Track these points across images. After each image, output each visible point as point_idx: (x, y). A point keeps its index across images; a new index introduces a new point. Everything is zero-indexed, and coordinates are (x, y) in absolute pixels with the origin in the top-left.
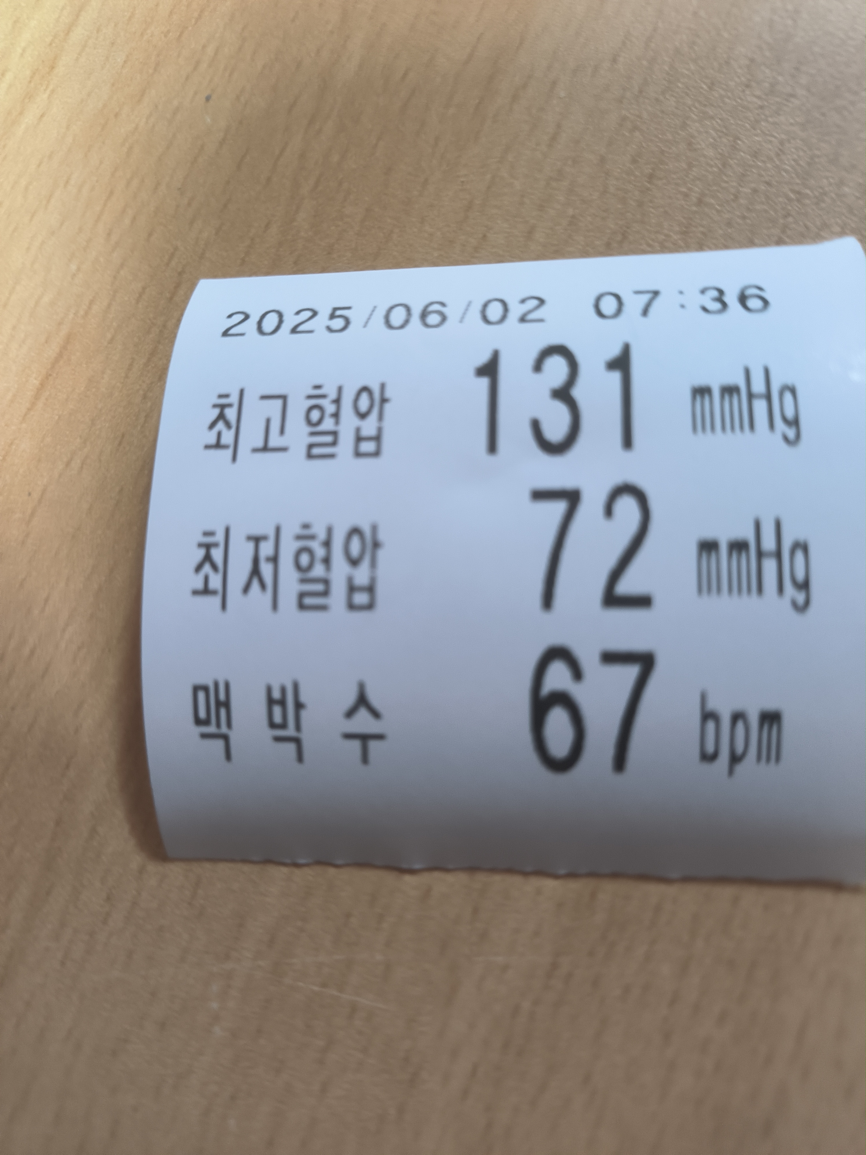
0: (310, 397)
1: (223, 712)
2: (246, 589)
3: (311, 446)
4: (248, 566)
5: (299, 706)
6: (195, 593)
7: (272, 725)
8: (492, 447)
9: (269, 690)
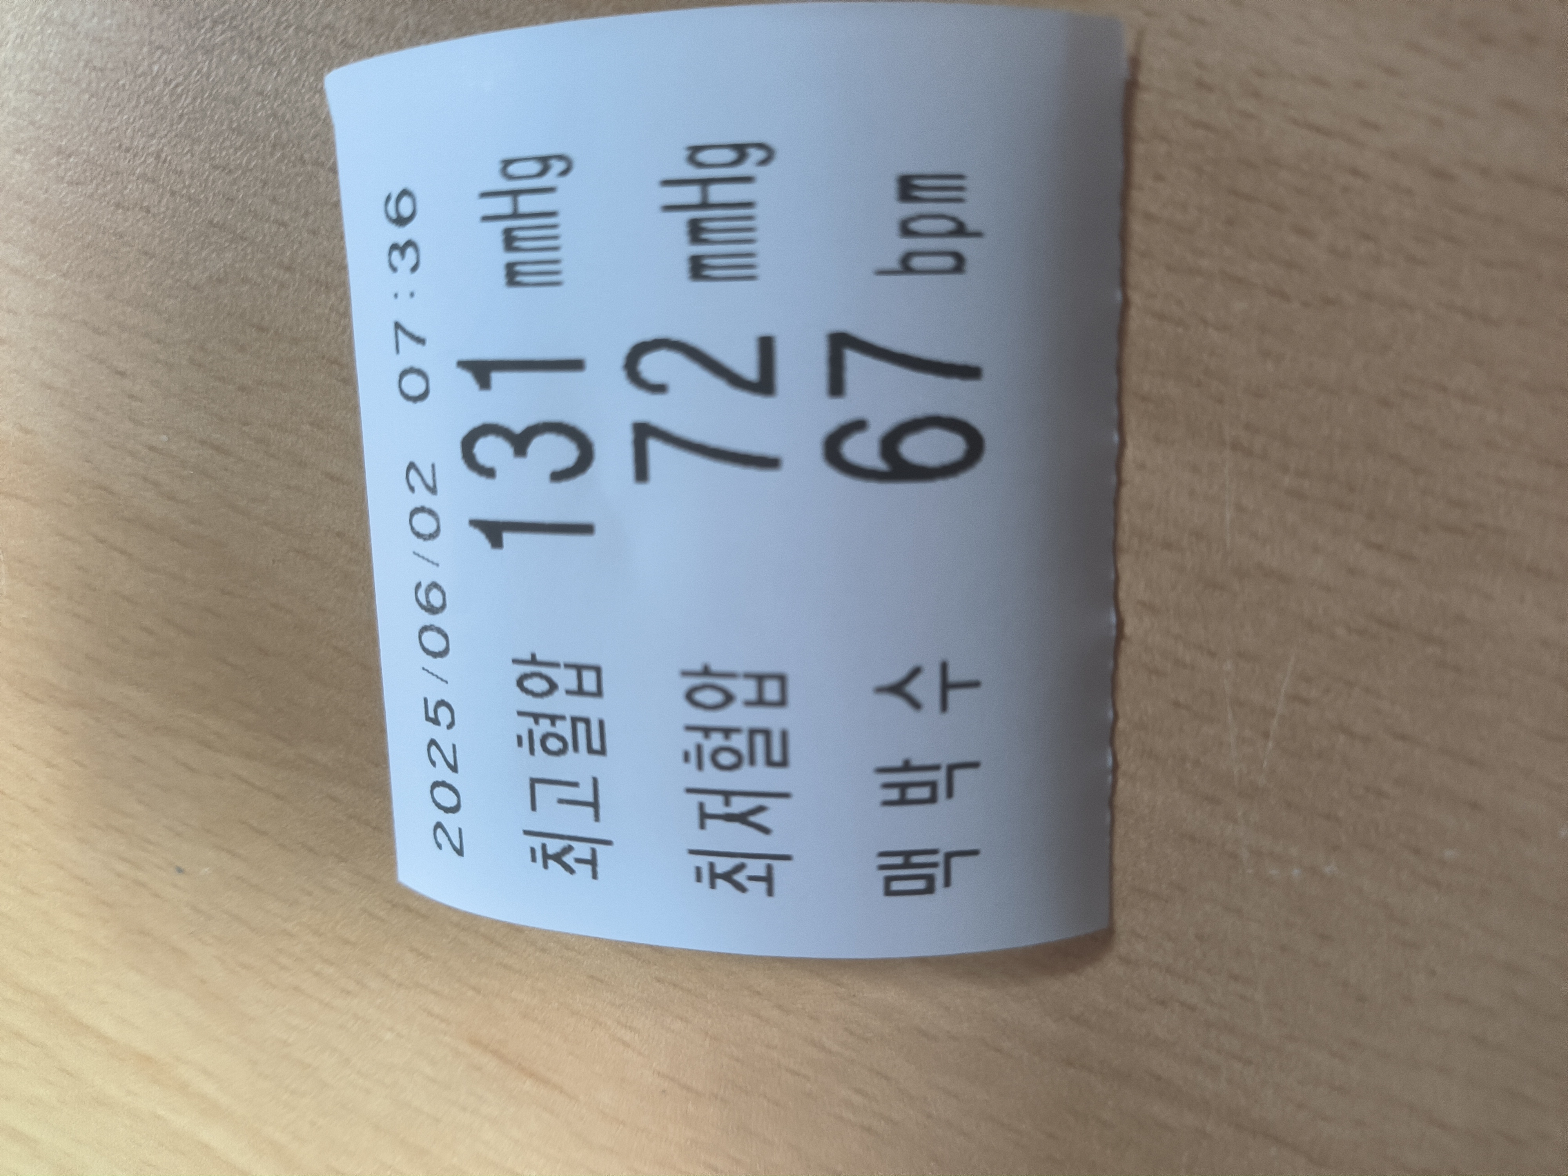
0: (532, 751)
1: (916, 859)
2: (765, 830)
3: (590, 750)
4: (736, 826)
5: (907, 767)
6: (770, 892)
7: (933, 799)
8: (586, 529)
9: (887, 803)
